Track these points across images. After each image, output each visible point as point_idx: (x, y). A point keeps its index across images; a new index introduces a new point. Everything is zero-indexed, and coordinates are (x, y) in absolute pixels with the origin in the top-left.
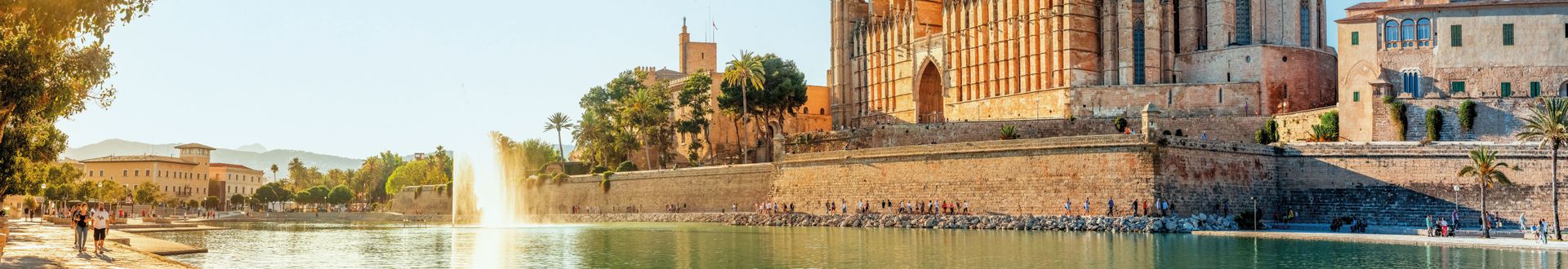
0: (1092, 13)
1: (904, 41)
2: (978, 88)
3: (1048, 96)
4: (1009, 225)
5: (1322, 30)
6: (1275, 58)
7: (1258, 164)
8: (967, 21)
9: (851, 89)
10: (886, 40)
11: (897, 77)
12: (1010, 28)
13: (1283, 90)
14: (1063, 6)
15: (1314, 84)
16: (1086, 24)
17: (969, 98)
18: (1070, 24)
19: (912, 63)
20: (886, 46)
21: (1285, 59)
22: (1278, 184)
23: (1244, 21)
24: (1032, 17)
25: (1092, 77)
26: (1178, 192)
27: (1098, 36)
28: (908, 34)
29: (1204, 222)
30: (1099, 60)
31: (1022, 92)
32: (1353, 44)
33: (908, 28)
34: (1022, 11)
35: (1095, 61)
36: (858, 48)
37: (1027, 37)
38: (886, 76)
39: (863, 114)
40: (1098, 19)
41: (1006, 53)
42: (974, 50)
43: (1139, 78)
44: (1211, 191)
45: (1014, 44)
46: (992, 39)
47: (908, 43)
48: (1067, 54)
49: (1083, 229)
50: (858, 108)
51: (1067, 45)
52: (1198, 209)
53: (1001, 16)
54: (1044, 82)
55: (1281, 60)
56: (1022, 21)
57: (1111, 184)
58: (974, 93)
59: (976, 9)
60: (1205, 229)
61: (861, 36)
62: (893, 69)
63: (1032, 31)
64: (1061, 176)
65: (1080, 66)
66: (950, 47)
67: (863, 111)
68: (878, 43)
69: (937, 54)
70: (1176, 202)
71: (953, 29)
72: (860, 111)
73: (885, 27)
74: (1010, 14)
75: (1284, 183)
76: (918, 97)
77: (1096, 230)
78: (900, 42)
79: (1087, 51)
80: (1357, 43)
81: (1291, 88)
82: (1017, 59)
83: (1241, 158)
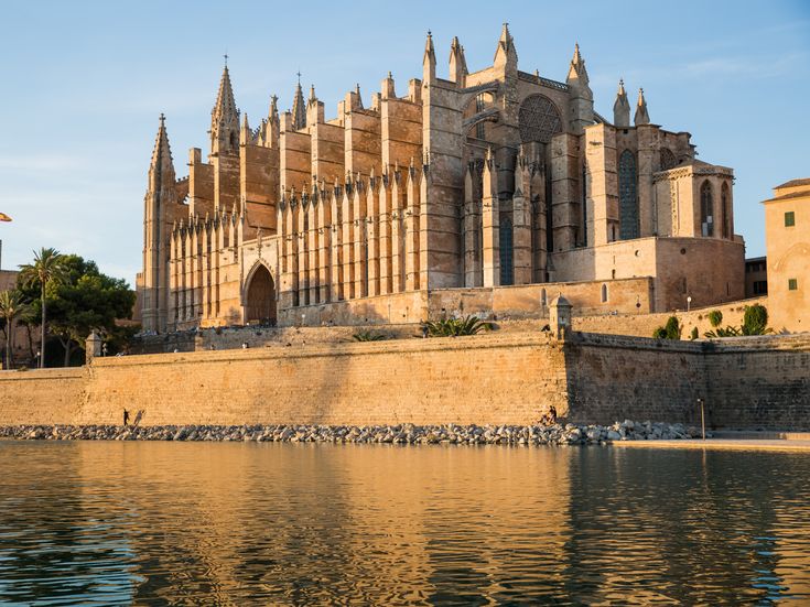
0: (451, 213)
1: (231, 244)
2: (318, 293)
3: (402, 300)
4: (387, 437)
5: (728, 218)
6: (671, 251)
7: (683, 362)
8: (306, 224)
9: (166, 294)
10: (209, 243)
11: (221, 281)
12: (357, 230)
13: (681, 285)
14: (419, 207)
15: (720, 277)
16: (446, 224)
17: (307, 302)
18: (428, 224)
19: (240, 267)
20: (209, 249)
21: (683, 251)
22: (708, 384)
23: (630, 214)
24: (383, 218)
25: (451, 280)
26: (593, 395)
27: (459, 238)
28: (236, 237)
29: (632, 430)
30: (459, 262)
31: (370, 295)
32: (787, 225)
33: (236, 231)
34: (371, 212)
35: (454, 263)
36: (176, 251)
37: (377, 240)
38: (209, 280)
39: (180, 320)
40: (459, 219)
41: (352, 255)
42: (314, 253)
43: (506, 278)
44: (632, 393)
45: (361, 246)
46: (335, 242)
47: (236, 246)
48: (424, 256)
49: (482, 443)
50: (174, 313)
51: (424, 245)
52: (618, 415)
53: (346, 218)
54: (396, 285)
55: (679, 252)
56: (370, 222)
57: (511, 387)
58: (312, 297)
59: (316, 212)
60: (634, 438)
61: (180, 238)
62: (218, 273)
63: (383, 232)
64: (448, 378)
65: (437, 267)
66: (285, 250)
67: (180, 316)
68: (200, 246)
69: (270, 258)
70: (592, 407)
71: (290, 230)
72: (177, 317)
73: (208, 230)
74: (357, 216)
75: (716, 383)
76: (246, 302)
77: (498, 442)
78: (226, 245)
79: (445, 253)
80: (793, 224)
81: (691, 282)
82: (364, 263)
83: (663, 356)
